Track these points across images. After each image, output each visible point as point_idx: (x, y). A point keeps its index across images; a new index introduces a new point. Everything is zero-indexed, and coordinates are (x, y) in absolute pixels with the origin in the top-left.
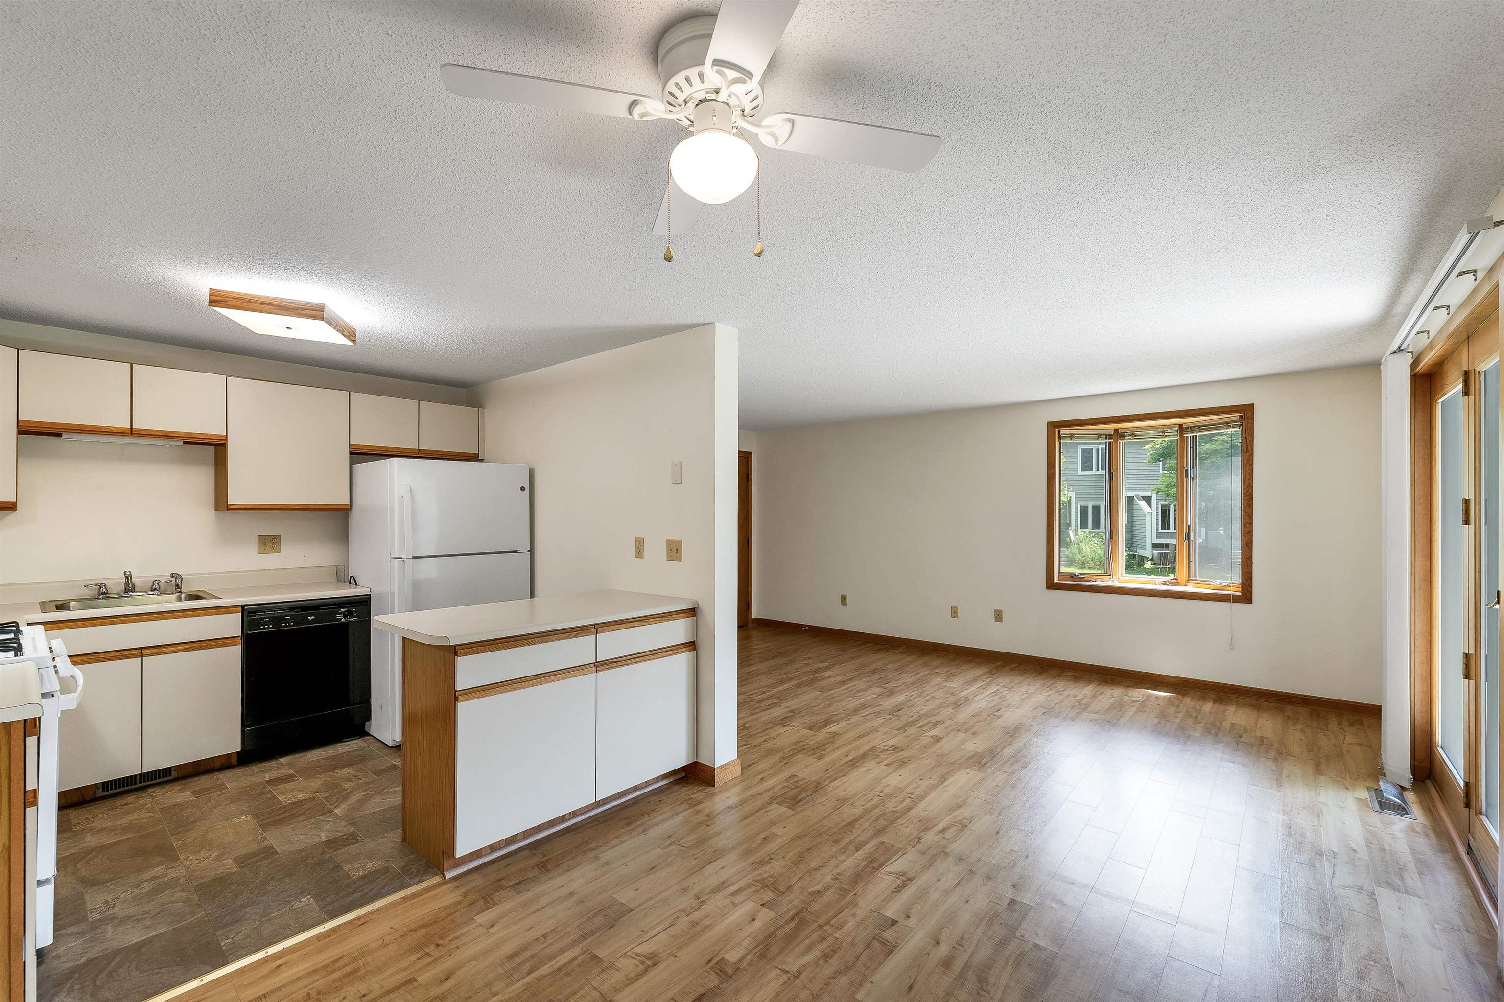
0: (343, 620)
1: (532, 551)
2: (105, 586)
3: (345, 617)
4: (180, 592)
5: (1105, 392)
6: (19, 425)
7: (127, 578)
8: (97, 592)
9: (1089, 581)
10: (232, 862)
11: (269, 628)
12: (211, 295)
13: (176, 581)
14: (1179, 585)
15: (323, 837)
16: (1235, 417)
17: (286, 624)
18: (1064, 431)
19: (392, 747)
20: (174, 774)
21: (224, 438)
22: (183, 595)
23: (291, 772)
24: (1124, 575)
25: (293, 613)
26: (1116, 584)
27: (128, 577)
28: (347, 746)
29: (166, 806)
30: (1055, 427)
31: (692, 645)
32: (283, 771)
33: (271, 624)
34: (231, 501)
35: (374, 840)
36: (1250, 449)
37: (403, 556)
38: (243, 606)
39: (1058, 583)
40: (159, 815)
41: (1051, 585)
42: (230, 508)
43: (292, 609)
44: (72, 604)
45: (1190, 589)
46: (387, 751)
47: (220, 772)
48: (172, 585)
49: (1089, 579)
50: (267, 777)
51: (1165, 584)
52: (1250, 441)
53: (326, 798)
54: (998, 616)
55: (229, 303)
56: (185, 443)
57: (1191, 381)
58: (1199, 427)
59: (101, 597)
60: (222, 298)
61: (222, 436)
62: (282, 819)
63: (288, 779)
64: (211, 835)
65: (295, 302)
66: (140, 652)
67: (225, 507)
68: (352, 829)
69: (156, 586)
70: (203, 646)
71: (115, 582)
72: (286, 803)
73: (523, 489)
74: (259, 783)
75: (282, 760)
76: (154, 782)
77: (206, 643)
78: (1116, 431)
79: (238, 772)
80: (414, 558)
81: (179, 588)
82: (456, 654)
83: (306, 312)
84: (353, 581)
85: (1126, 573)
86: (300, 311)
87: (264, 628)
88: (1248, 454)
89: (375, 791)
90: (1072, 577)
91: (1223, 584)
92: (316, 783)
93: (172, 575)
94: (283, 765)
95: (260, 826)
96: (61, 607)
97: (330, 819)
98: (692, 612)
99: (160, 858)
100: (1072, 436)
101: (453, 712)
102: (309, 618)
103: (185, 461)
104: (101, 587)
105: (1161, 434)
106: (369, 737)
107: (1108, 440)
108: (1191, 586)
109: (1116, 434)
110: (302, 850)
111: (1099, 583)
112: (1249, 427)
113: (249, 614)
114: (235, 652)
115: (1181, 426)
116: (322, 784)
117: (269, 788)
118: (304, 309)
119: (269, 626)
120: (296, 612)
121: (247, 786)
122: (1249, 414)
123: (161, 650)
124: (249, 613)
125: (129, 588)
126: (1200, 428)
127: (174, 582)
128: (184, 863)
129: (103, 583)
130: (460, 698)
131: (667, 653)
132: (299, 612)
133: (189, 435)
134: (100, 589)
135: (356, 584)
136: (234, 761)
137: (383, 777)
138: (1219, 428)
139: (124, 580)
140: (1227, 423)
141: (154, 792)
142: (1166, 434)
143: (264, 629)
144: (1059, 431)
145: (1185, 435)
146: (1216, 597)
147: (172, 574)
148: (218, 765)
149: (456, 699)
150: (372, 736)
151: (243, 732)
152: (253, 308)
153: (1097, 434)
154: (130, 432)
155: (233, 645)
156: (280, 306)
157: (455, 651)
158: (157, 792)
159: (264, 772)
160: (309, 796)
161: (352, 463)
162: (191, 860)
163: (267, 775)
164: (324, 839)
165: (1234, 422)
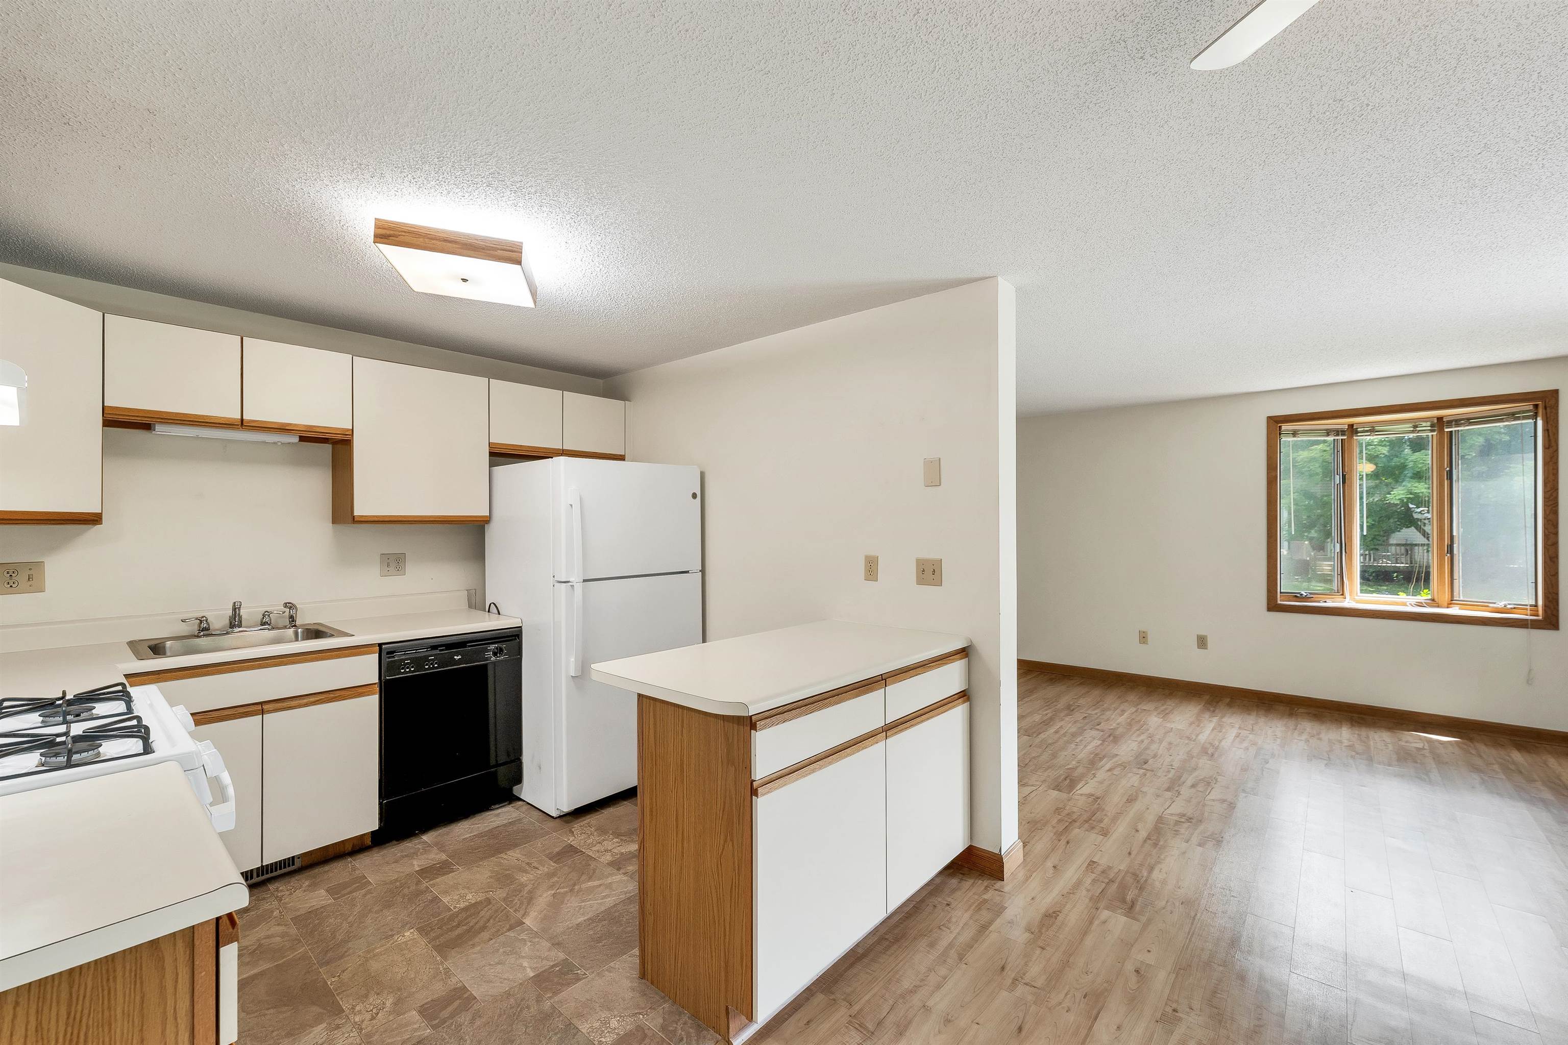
0: (493, 658)
1: (703, 571)
2: (206, 620)
3: (495, 654)
4: (295, 626)
5: (1339, 381)
6: (105, 412)
7: (234, 609)
8: (196, 628)
9: (1319, 602)
10: (418, 1017)
11: (410, 672)
12: (377, 227)
13: (290, 612)
14: (1438, 607)
15: (529, 970)
16: (1528, 406)
17: (429, 666)
18: (1285, 427)
19: (556, 818)
20: (298, 864)
21: (350, 433)
22: (299, 630)
23: (444, 857)
24: (1359, 594)
25: (437, 652)
26: (1348, 603)
27: (236, 608)
28: (498, 815)
29: (299, 913)
30: (1276, 424)
31: (964, 695)
32: (432, 856)
33: (412, 667)
34: (360, 510)
35: (598, 974)
36: (1553, 444)
37: (571, 580)
38: (380, 645)
39: (1281, 605)
40: (293, 931)
41: (1273, 606)
42: (356, 521)
43: (434, 647)
44: (168, 644)
45: (1455, 611)
46: (551, 824)
47: (354, 858)
48: (283, 617)
49: (1316, 599)
50: (417, 864)
51: (1420, 605)
52: (1554, 434)
53: (504, 899)
54: (1202, 642)
55: (401, 239)
56: (302, 439)
57: (1468, 365)
58: (1468, 419)
59: (202, 633)
60: (392, 232)
61: (348, 430)
62: (460, 937)
63: (443, 868)
64: (375, 966)
65: (484, 239)
66: (260, 708)
67: (351, 519)
68: (562, 956)
69: (266, 619)
70: (335, 697)
71: (219, 618)
72: (455, 908)
73: (694, 496)
74: (409, 875)
75: (425, 838)
76: (274, 874)
77: (338, 694)
78: (1351, 426)
79: (376, 857)
80: (585, 581)
81: (293, 621)
82: (753, 726)
83: (500, 253)
84: (494, 609)
85: (1362, 591)
86: (492, 252)
87: (405, 672)
88: (1551, 450)
89: (563, 888)
90: (1296, 596)
91: (1509, 606)
92: (483, 873)
93: (286, 605)
94: (429, 846)
95: (436, 948)
96: (157, 649)
97: (523, 936)
98: (964, 652)
99: (316, 1009)
100: (1295, 433)
101: (748, 809)
102: (455, 657)
103: (298, 462)
104: (201, 622)
105: (1412, 429)
106: (520, 803)
107: (1340, 438)
108: (1458, 608)
109: (1350, 430)
110: (508, 994)
111: (1330, 604)
112: (1552, 418)
113: (385, 651)
114: (372, 703)
115: (1440, 419)
116: (491, 877)
117: (425, 884)
118: (496, 249)
119: (410, 670)
120: (441, 650)
121: (396, 880)
122: (1552, 402)
123: (285, 704)
124: (388, 653)
125: (235, 622)
126: (1469, 421)
127: (287, 614)
128: (351, 1017)
129: (203, 617)
130: (760, 790)
131: (946, 707)
132: (442, 650)
133: (310, 429)
134: (201, 623)
135: (499, 613)
136: (368, 842)
137: (565, 865)
138: (1501, 420)
139: (230, 612)
140: (1513, 414)
141: (277, 890)
142: (1418, 429)
143: (407, 672)
144: (1280, 427)
145: (1446, 430)
146: (1506, 621)
147: (286, 603)
148: (349, 848)
149: (754, 792)
150: (524, 801)
151: (380, 804)
152: (431, 246)
153: (1325, 430)
154: (240, 423)
155: (369, 695)
156: (466, 244)
157: (750, 723)
158: (281, 891)
159: (410, 856)
160: (481, 897)
161: (492, 465)
162: (360, 1012)
163: (415, 862)
164: (532, 974)
165: (1524, 412)
